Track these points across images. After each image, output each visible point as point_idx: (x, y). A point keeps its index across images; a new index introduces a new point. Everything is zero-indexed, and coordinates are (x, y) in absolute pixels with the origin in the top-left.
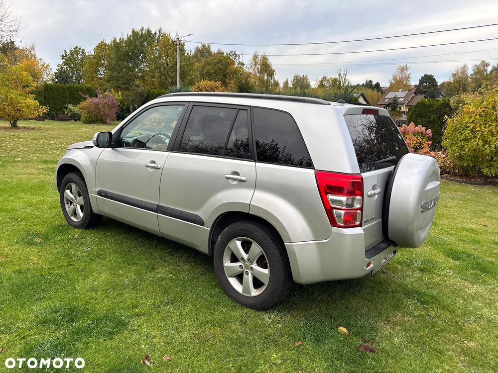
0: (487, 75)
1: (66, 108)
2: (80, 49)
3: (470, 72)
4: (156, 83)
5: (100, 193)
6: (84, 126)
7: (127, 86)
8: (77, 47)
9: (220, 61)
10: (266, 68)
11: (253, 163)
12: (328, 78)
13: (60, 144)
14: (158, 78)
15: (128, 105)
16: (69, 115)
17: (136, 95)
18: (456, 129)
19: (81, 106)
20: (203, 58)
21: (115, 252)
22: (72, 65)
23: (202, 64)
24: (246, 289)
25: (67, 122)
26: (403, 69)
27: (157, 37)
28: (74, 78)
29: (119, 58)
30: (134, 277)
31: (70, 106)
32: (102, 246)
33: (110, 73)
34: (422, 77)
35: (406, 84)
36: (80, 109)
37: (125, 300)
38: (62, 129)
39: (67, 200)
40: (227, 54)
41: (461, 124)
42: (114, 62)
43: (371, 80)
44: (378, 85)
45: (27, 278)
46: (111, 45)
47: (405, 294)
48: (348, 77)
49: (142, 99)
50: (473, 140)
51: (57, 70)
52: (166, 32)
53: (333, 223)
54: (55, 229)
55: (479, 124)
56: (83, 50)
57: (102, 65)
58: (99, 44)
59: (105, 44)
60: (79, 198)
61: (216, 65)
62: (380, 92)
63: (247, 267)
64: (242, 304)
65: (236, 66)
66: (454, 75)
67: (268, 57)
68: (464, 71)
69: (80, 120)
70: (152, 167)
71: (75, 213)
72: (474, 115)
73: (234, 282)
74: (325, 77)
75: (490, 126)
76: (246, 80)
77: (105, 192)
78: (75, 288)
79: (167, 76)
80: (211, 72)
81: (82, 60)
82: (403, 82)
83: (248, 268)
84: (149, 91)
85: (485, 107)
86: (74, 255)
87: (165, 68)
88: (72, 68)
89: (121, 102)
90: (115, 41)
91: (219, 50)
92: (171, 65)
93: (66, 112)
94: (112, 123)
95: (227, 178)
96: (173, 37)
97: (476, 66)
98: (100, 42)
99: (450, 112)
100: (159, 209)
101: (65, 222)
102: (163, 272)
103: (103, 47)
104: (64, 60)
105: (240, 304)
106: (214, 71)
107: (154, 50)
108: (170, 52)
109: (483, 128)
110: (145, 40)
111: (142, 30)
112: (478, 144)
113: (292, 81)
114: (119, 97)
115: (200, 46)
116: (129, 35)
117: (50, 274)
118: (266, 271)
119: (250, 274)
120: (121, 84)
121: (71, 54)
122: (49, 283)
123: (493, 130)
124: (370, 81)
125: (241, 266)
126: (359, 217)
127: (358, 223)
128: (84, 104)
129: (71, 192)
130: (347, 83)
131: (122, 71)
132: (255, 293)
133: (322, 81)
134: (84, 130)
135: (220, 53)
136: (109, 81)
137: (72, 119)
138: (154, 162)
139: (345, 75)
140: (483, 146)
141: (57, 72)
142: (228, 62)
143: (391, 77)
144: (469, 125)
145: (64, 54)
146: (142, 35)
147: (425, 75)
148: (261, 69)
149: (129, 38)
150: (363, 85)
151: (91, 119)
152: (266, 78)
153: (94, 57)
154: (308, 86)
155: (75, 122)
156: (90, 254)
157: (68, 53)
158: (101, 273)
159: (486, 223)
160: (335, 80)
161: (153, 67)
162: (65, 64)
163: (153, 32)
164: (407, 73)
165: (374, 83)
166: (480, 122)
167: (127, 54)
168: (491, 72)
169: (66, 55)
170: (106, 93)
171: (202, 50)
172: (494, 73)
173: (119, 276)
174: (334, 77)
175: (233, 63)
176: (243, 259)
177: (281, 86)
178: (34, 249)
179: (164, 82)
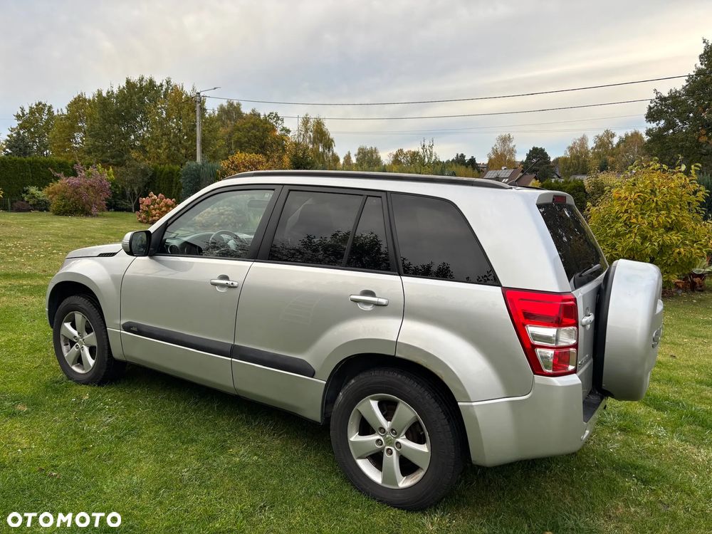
0: (613, 149)
1: (26, 192)
2: (45, 105)
3: (591, 144)
4: (163, 157)
5: (128, 327)
6: (56, 219)
7: (119, 159)
8: (40, 103)
9: (255, 126)
10: (321, 136)
11: (397, 278)
12: (405, 151)
13: (24, 247)
14: (165, 149)
15: (123, 188)
16: (31, 202)
17: (136, 173)
18: (604, 221)
19: (51, 188)
20: (231, 121)
21: (155, 422)
22: (32, 130)
23: (229, 130)
24: (389, 478)
25: (28, 213)
26: (505, 140)
27: (164, 90)
28: (35, 147)
29: (106, 120)
30: (196, 464)
31: (33, 190)
32: (130, 413)
33: (91, 141)
34: (530, 151)
35: (509, 161)
36: (49, 193)
37: (191, 506)
38: (22, 224)
39: (66, 338)
40: (265, 115)
41: (610, 214)
42: (98, 124)
43: (462, 154)
44: (472, 161)
45: (17, 476)
46: (94, 100)
47: (617, 470)
48: (435, 150)
49: (145, 179)
50: (627, 236)
51: (9, 136)
52: (177, 83)
53: (537, 369)
54: (47, 387)
55: (634, 215)
56: (50, 107)
57: (80, 129)
58: (75, 99)
59: (85, 100)
60: (86, 336)
61: (249, 131)
62: (476, 170)
63: (389, 442)
64: (381, 501)
65: (278, 133)
66: (571, 149)
67: (324, 121)
68: (583, 143)
69: (48, 210)
70: (222, 286)
71: (79, 360)
72: (627, 202)
73: (366, 466)
74: (401, 150)
75: (649, 216)
76: (304, 153)
77: (137, 325)
78: (101, 491)
79: (179, 145)
80: (243, 141)
81: (47, 122)
82: (506, 157)
83: (390, 444)
84: (156, 168)
85: (641, 192)
86: (89, 431)
87: (176, 136)
88: (32, 133)
89: (112, 184)
90: (100, 94)
91: (253, 111)
92: (185, 131)
93: (26, 199)
94: (100, 214)
95: (353, 300)
96: (188, 90)
97: (598, 137)
98: (76, 96)
99: (586, 197)
100: (234, 352)
101: (61, 375)
102: (241, 452)
103: (81, 103)
104: (20, 122)
105: (379, 501)
106: (246, 139)
107: (159, 108)
108: (184, 112)
109: (640, 219)
110: (145, 94)
111: (141, 80)
112: (634, 241)
113: (355, 155)
114: (109, 175)
115: (225, 104)
116: (122, 87)
117: (54, 467)
118: (424, 448)
119: (394, 452)
120: (109, 157)
121: (32, 112)
122: (57, 483)
123: (654, 222)
124: (462, 156)
125: (378, 440)
126: (573, 358)
127: (571, 368)
128: (56, 186)
129: (74, 326)
130: (433, 158)
131: (110, 139)
132: (404, 483)
133: (396, 156)
134: (58, 225)
135: (255, 115)
136: (89, 153)
137: (35, 209)
138: (226, 278)
139: (431, 147)
140: (642, 243)
141: (9, 138)
142: (267, 128)
143: (490, 151)
144: (621, 215)
145: (20, 113)
146: (141, 88)
147: (534, 149)
148: (314, 138)
149: (121, 91)
150: (453, 160)
151: (67, 208)
152: (321, 149)
153: (67, 118)
154: (378, 161)
155: (41, 213)
156: (114, 428)
157: (27, 111)
158: (140, 461)
159: (672, 353)
160: (415, 154)
161: (158, 132)
162: (21, 127)
163: (158, 84)
164: (511, 145)
165: (467, 158)
166: (636, 212)
167: (118, 113)
168: (618, 145)
169: (23, 114)
170: (90, 170)
171: (229, 111)
172: (622, 146)
173: (171, 463)
174: (414, 149)
175: (274, 129)
176: (382, 430)
177: (342, 161)
178: (18, 424)
179: (173, 154)
